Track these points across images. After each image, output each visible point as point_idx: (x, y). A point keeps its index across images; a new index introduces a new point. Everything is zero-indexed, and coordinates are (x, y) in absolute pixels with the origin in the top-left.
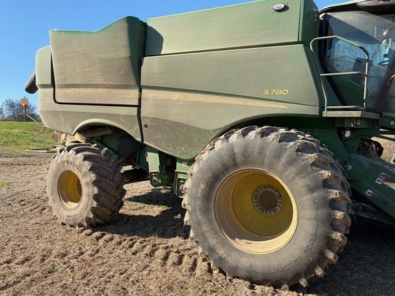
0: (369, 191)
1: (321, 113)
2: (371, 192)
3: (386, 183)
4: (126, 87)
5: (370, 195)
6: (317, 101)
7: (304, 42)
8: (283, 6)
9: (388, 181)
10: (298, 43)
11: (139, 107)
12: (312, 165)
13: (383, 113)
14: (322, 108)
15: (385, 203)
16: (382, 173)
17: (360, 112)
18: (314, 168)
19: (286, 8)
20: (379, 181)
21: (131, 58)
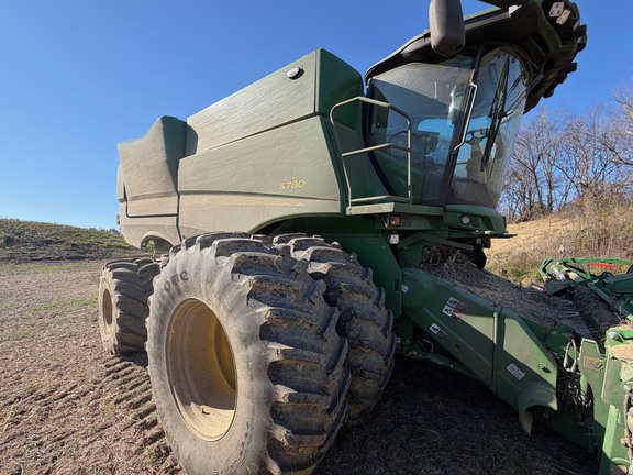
0: (434, 325)
1: (344, 210)
2: (437, 327)
3: (458, 315)
4: (167, 195)
5: (436, 332)
6: (337, 194)
7: (322, 113)
8: (296, 70)
9: (461, 312)
10: (315, 114)
11: (177, 215)
12: (249, 296)
13: (448, 206)
14: (345, 203)
15: (458, 347)
16: (452, 299)
17: (392, 204)
18: (251, 300)
19: (301, 72)
20: (448, 311)
21: (168, 161)
